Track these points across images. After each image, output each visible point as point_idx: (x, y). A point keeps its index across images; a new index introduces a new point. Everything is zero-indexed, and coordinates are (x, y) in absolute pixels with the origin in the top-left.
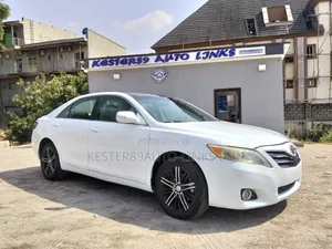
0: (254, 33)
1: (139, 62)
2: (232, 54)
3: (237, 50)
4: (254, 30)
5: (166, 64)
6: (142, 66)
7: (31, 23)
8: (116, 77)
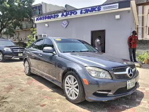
2: (99, 9)
3: (102, 7)
5: (67, 18)
6: (56, 19)
7: (46, 4)
8: (46, 25)
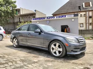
0: (80, 10)
1: (43, 19)
2: (65, 17)
3: (67, 16)
4: (80, 9)
5: (49, 19)
6: (44, 20)
7: (22, 9)
8: (38, 22)
